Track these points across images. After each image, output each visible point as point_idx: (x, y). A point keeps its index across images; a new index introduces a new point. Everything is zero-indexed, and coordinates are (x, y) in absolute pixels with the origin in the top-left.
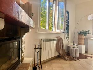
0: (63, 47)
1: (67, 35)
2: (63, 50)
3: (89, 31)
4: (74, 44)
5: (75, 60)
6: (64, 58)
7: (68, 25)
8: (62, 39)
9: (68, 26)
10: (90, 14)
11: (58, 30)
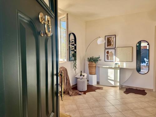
0: (67, 79)
1: (74, 64)
2: (68, 84)
3: (99, 57)
4: (81, 75)
5: (80, 95)
6: (68, 93)
7: (75, 50)
8: (66, 70)
9: (75, 52)
10: (100, 37)
11: (61, 58)
